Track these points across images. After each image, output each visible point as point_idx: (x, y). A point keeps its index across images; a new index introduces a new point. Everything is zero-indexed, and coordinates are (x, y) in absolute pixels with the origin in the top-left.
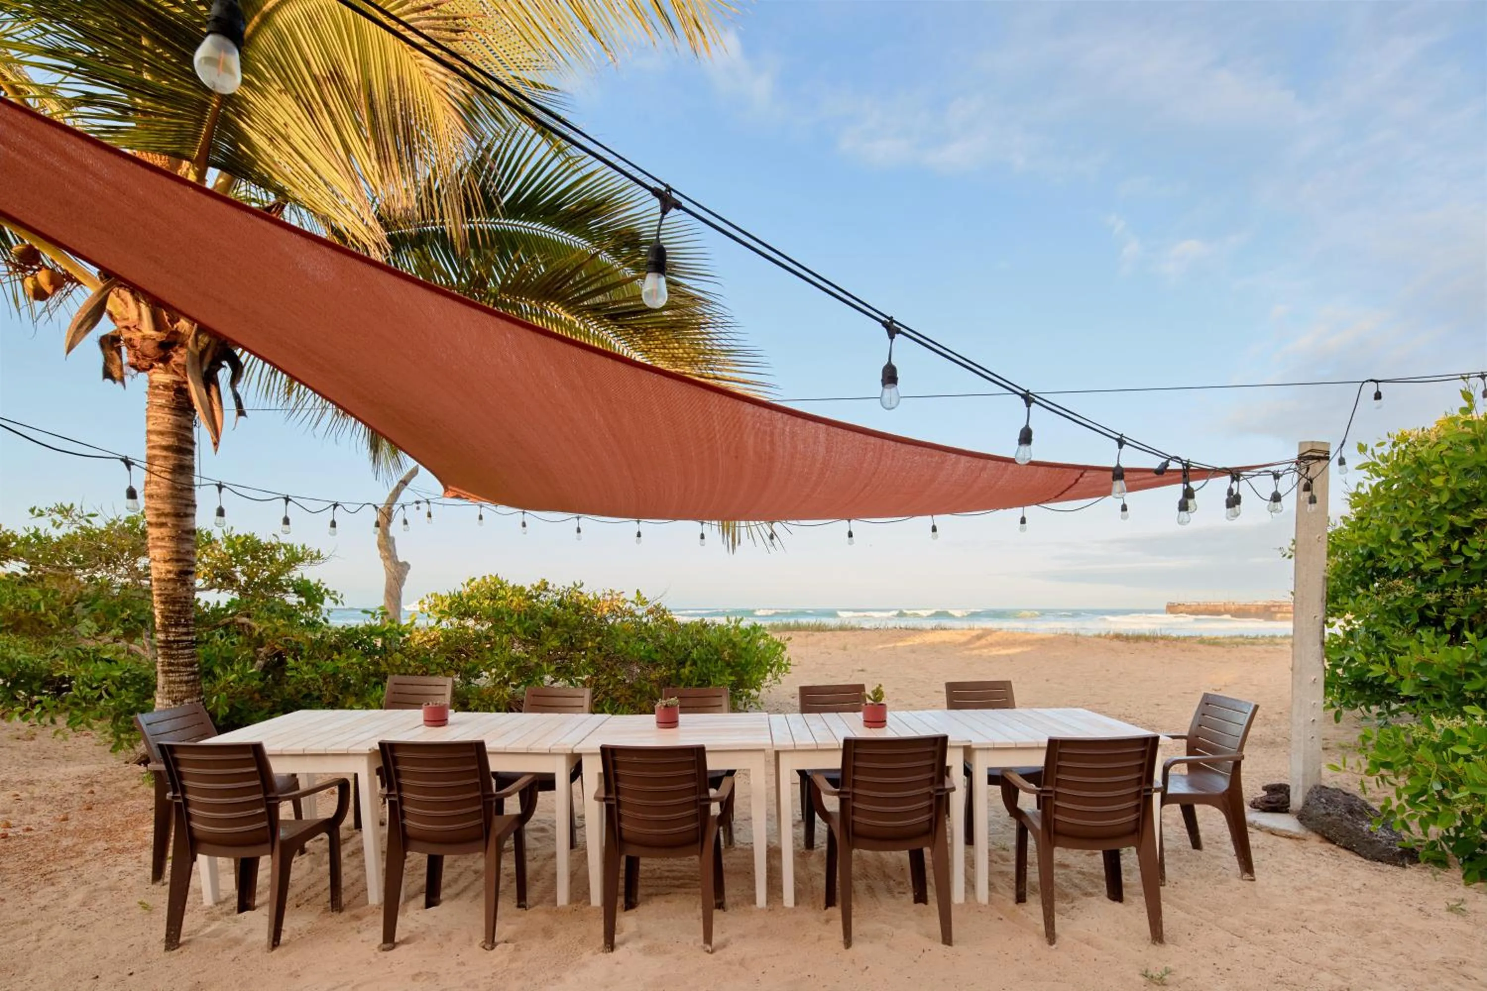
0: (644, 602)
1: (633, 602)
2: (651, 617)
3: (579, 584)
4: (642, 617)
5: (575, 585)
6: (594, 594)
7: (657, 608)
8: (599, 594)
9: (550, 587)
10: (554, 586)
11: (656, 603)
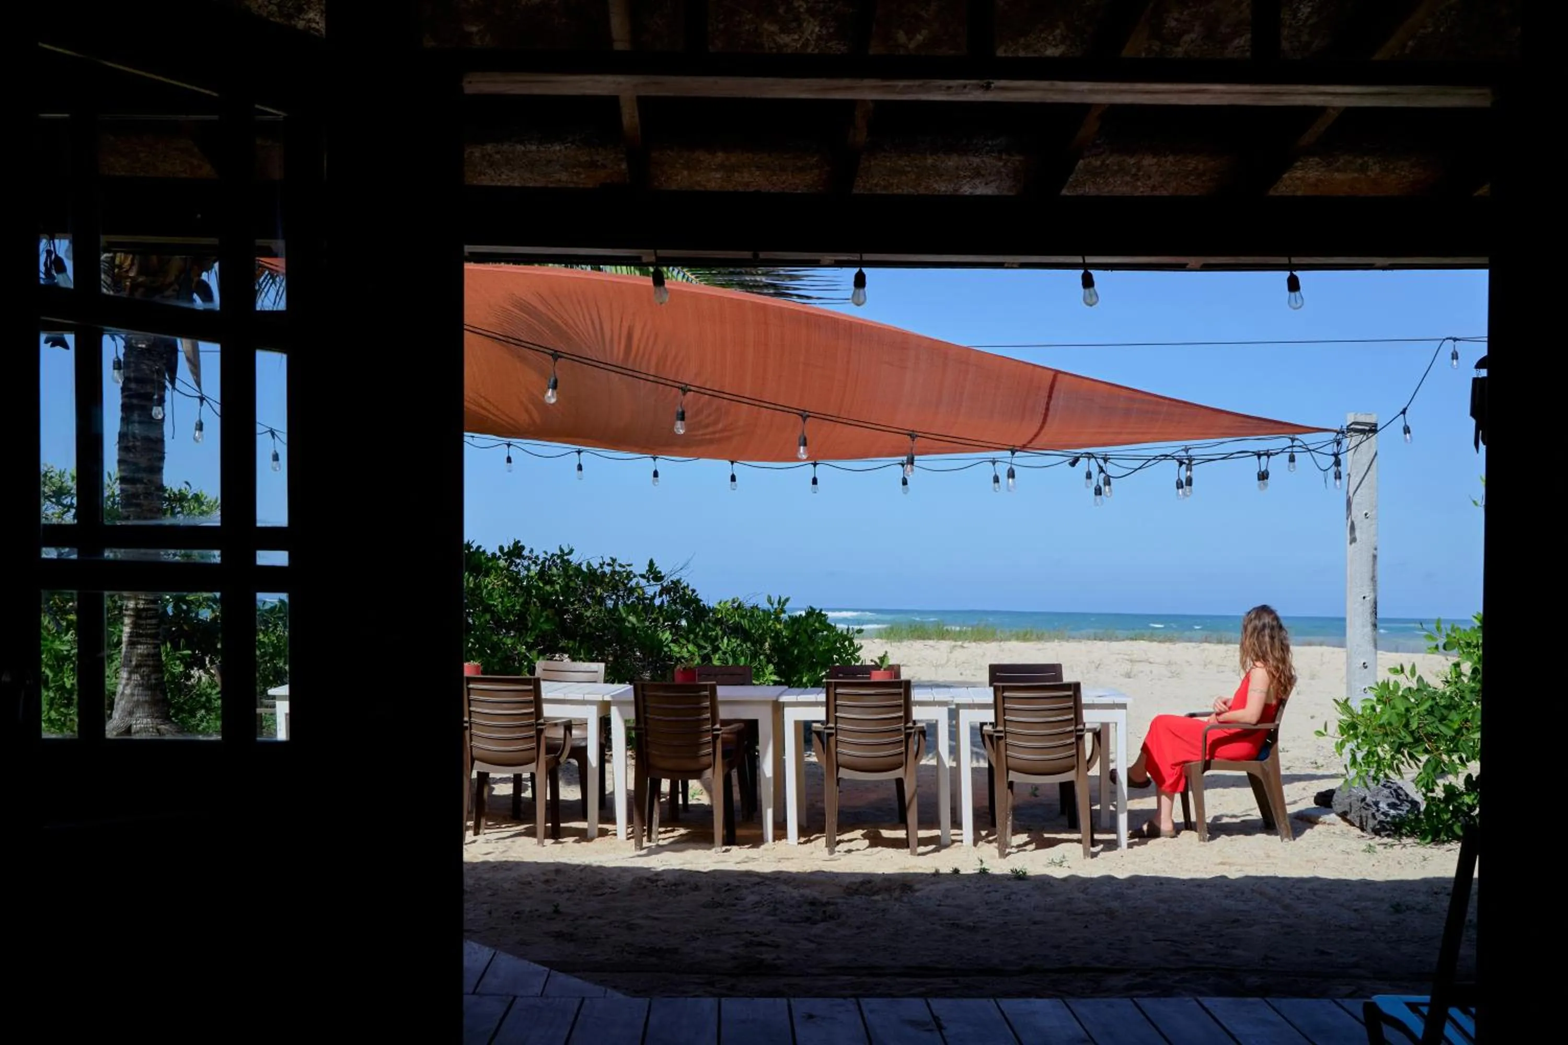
0: (658, 577)
1: (643, 576)
2: (666, 598)
3: (566, 551)
4: (653, 598)
5: (561, 550)
6: (589, 565)
7: (676, 583)
8: (596, 565)
9: (526, 553)
10: (532, 551)
11: (674, 578)
